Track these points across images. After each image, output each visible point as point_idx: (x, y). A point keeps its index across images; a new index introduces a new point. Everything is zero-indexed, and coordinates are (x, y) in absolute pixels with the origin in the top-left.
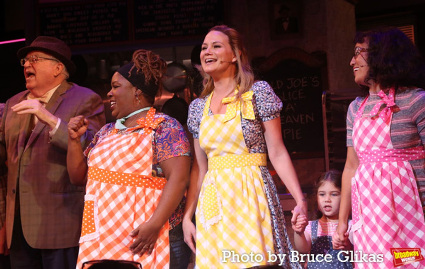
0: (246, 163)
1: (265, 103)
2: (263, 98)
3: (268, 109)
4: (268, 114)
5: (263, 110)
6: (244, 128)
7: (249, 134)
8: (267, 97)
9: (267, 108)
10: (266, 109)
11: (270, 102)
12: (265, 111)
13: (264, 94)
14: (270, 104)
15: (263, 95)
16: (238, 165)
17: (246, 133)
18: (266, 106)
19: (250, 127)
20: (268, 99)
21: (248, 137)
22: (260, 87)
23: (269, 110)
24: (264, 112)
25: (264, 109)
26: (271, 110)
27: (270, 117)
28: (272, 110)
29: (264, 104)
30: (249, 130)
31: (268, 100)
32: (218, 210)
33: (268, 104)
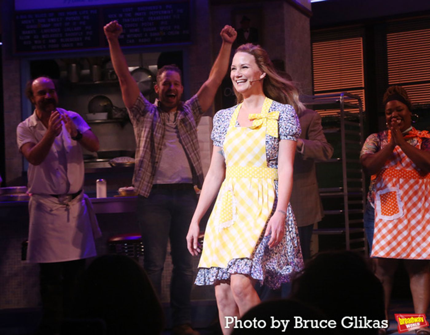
0: (263, 175)
1: (286, 123)
2: (286, 118)
3: (287, 129)
4: (286, 133)
8: (290, 118)
9: (287, 128)
10: (285, 128)
11: (291, 123)
12: (284, 130)
13: (288, 115)
14: (291, 125)
15: (287, 116)
16: (256, 176)
18: (286, 125)
20: (290, 120)
22: (287, 108)
23: (288, 130)
25: (284, 128)
26: (289, 130)
27: (286, 137)
28: (291, 130)
29: (285, 123)
31: (290, 121)
32: (232, 215)
33: (289, 124)
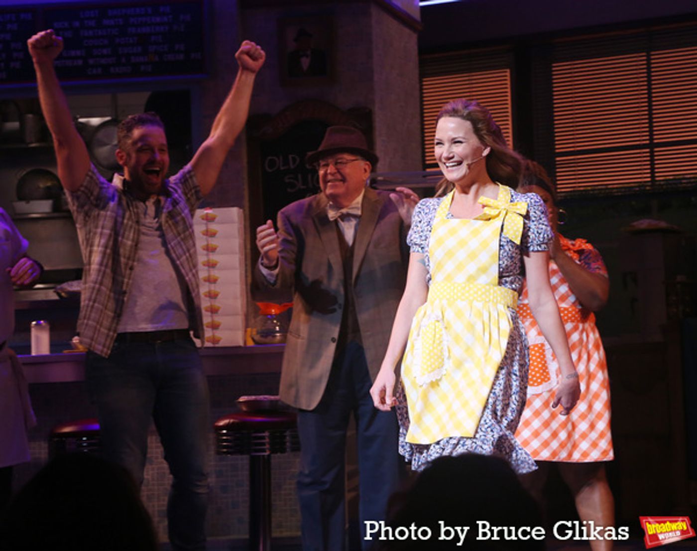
1: (537, 224)
2: (535, 217)
3: (540, 234)
4: (539, 240)
5: (533, 233)
6: (501, 247)
7: (506, 258)
8: (540, 216)
9: (540, 232)
10: (538, 232)
11: (543, 224)
12: (536, 236)
13: (537, 212)
14: (544, 227)
15: (535, 212)
17: (503, 255)
18: (538, 228)
19: (510, 250)
20: (541, 219)
21: (504, 263)
22: (532, 199)
23: (541, 236)
24: (534, 236)
25: (536, 232)
26: (543, 236)
27: (540, 246)
28: (546, 236)
29: (535, 225)
30: (508, 254)
31: (541, 221)
32: (443, 360)
33: (541, 226)
